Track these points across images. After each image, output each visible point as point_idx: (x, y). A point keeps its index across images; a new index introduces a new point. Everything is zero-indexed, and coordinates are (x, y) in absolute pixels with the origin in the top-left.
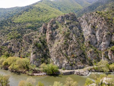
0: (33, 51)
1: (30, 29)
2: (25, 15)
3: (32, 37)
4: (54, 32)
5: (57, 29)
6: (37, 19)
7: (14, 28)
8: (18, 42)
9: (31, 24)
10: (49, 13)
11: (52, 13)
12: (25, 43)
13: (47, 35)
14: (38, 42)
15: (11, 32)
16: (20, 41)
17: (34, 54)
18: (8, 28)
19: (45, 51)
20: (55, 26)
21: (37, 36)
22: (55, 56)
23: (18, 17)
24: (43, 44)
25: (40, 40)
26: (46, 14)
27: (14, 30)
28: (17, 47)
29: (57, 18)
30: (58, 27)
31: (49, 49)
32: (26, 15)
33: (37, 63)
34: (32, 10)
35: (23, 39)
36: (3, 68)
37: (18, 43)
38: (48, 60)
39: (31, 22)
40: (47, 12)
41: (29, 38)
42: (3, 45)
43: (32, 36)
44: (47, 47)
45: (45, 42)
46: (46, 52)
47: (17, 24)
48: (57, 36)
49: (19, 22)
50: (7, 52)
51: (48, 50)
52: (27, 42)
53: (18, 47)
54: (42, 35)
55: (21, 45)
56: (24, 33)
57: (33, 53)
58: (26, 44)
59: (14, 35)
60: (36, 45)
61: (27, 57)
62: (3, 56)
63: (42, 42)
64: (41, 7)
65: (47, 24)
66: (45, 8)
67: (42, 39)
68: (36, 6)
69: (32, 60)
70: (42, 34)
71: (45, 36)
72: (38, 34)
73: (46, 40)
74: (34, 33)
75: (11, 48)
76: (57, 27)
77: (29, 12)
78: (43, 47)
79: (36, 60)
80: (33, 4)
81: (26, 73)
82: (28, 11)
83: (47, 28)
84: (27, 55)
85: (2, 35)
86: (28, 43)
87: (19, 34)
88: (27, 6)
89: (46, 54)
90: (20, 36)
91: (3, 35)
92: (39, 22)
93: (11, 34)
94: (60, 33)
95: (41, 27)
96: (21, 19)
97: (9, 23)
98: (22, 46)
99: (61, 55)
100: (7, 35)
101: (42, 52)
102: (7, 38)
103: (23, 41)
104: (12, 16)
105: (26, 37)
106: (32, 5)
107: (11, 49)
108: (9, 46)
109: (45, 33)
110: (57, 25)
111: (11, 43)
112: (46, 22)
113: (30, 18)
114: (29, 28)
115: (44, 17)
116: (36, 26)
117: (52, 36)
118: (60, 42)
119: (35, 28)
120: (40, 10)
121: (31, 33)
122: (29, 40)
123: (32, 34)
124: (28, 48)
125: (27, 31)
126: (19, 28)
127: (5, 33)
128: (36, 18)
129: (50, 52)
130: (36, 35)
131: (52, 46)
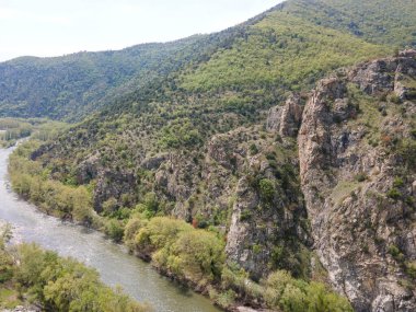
0: (242, 208)
1: (232, 114)
2: (219, 62)
3: (240, 147)
4: (337, 136)
5: (351, 123)
6: (261, 74)
7: (181, 107)
8: (189, 163)
9: (239, 94)
10: (310, 51)
11: (323, 47)
12: (212, 169)
13: (304, 146)
14: (263, 173)
15: (169, 123)
16: (195, 161)
17: (243, 219)
18: (162, 109)
19: (291, 216)
20: (342, 109)
21: (257, 143)
22: (337, 249)
23: (197, 71)
24: (285, 185)
25: (272, 166)
26: (297, 53)
27: (181, 116)
28: (185, 181)
29: (355, 72)
30: (359, 111)
31: (308, 207)
32: (223, 61)
33: (251, 262)
34: (244, 43)
35: (206, 151)
36: (136, 253)
37: (190, 167)
38: (303, 257)
39: (237, 87)
40: (301, 45)
41: (226, 150)
42: (145, 165)
43: (241, 141)
44: (300, 199)
45: (291, 173)
46: (295, 220)
47: (190, 93)
48: (349, 154)
49: (197, 86)
50: (153, 193)
51: (301, 211)
52: (220, 167)
53: (187, 179)
54: (281, 142)
55: (200, 175)
56: (212, 126)
57: (240, 215)
58: (216, 172)
59: (177, 134)
60: (255, 185)
61: (216, 224)
62: (139, 206)
63: (278, 176)
64: (280, 28)
65: (305, 99)
66: (295, 29)
67: (280, 159)
68: (261, 25)
69: (233, 243)
70: (279, 139)
71: (293, 147)
72: (263, 137)
73: (298, 166)
74: (248, 131)
75: (164, 182)
76: (353, 111)
77: (234, 51)
78: (283, 196)
79: (250, 248)
80: (250, 20)
81: (207, 295)
82: (231, 48)
83: (304, 117)
84: (215, 218)
85: (144, 132)
86: (225, 171)
87: (195, 132)
88: (230, 30)
89: (294, 228)
90: (196, 137)
91: (148, 133)
92: (267, 85)
93: (171, 130)
94: (365, 140)
95: (274, 109)
96: (205, 75)
97: (168, 93)
98: (202, 179)
99: (372, 248)
100: (160, 133)
101: (275, 217)
102: (159, 142)
103: (208, 159)
104: (180, 67)
105: (216, 147)
106: (246, 23)
107: (166, 185)
108: (159, 174)
109: (295, 134)
110: (354, 103)
111: (168, 164)
112: (295, 87)
113: (234, 70)
114: (231, 110)
115: (288, 65)
116: (254, 103)
117: (323, 151)
118: (365, 186)
119: (252, 111)
120: (274, 40)
121: (237, 130)
122: (228, 157)
123: (239, 135)
124: (220, 187)
125: (220, 121)
126: (196, 108)
127: (153, 124)
128: (258, 71)
129: (313, 222)
130: (255, 139)
131: (322, 199)
